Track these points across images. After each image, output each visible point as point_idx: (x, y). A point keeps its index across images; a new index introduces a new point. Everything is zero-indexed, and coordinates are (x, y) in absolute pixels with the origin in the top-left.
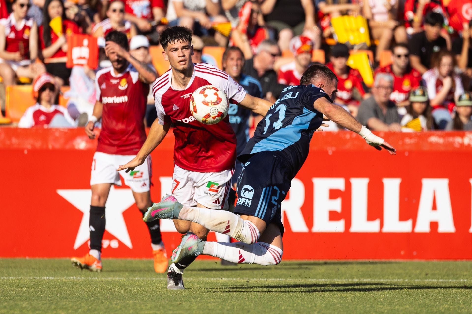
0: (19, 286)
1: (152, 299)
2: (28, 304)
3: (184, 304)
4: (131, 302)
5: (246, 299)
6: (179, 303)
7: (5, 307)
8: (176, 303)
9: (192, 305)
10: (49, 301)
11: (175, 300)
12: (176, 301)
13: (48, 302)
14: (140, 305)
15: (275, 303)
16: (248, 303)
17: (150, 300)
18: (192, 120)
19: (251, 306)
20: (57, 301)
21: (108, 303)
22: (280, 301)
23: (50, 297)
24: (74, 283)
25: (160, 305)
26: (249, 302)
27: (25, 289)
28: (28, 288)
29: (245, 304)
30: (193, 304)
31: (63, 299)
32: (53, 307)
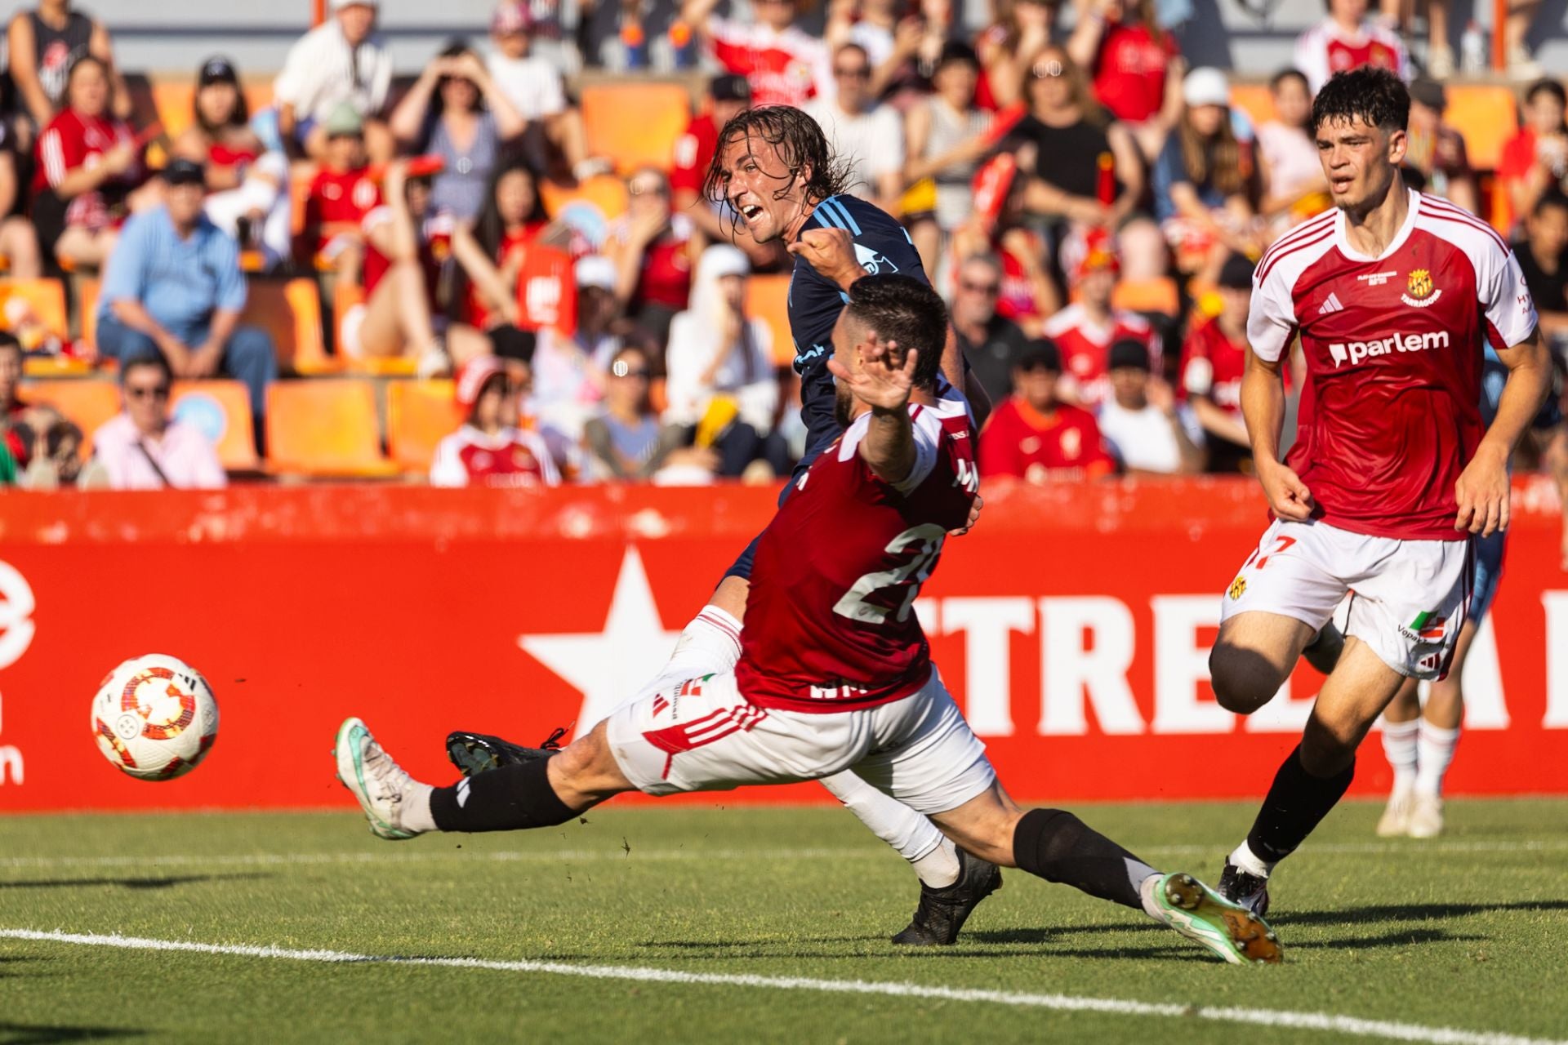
0: (435, 877)
1: (767, 903)
2: (462, 920)
3: (846, 913)
4: (714, 912)
5: (1001, 900)
6: (835, 913)
7: (407, 929)
8: (829, 912)
9: (867, 918)
10: (515, 913)
11: (824, 903)
12: (828, 908)
13: (510, 915)
14: (739, 920)
15: (1073, 909)
16: (1005, 910)
17: (762, 905)
18: (1376, 350)
19: (1014, 918)
20: (534, 912)
21: (659, 915)
22: (1084, 905)
23: (515, 903)
24: (570, 870)
25: (789, 919)
26: (1008, 909)
27: (451, 885)
28: (459, 881)
29: (998, 912)
30: (869, 915)
31: (547, 907)
32: (525, 927)
